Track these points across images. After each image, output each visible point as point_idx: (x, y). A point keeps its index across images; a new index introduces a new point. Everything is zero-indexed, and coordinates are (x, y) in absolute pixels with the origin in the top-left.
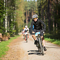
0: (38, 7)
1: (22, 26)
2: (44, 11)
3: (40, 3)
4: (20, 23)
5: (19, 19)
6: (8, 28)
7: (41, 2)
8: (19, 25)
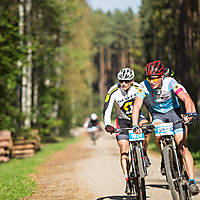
0: (142, 35)
1: (86, 104)
2: (167, 48)
3: (151, 21)
4: (77, 93)
5: (73, 77)
6: (33, 111)
7: (154, 17)
8: (73, 100)
